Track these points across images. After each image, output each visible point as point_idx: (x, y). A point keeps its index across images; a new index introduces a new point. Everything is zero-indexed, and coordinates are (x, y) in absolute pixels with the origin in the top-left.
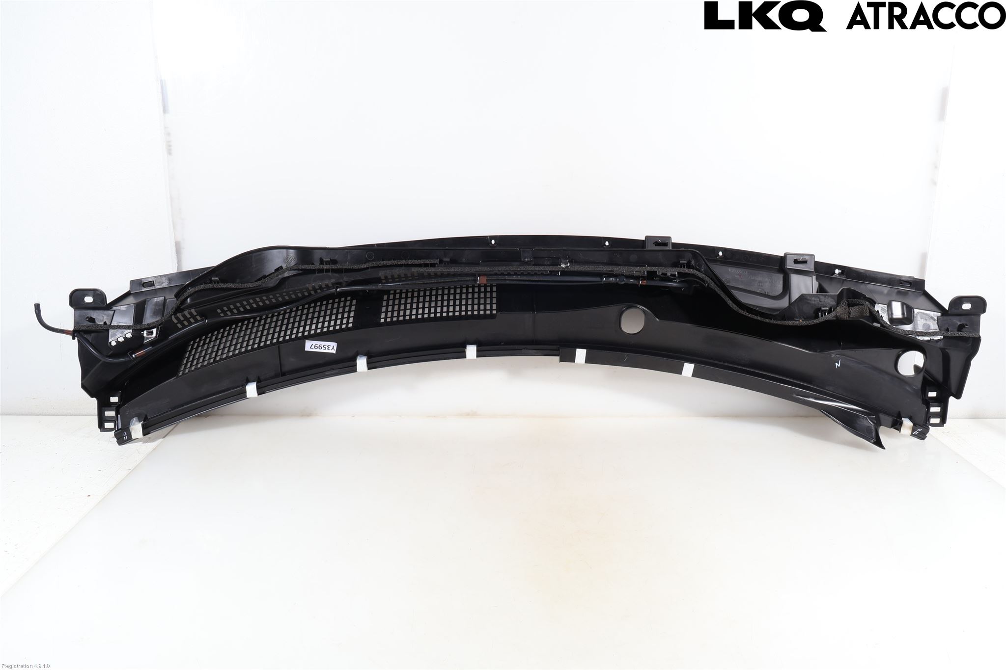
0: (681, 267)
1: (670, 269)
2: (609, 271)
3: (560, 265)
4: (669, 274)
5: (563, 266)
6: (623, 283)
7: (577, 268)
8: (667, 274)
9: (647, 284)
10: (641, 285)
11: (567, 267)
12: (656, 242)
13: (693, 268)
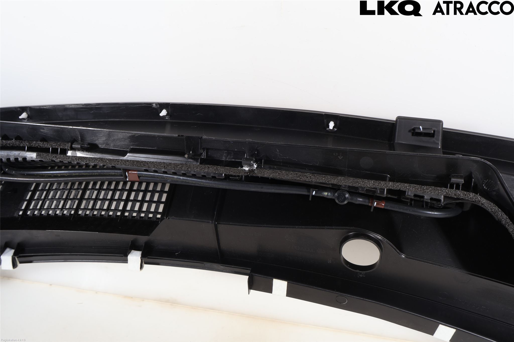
0: (452, 187)
1: (431, 188)
2: (321, 183)
3: (242, 167)
4: (427, 197)
5: (247, 169)
6: (346, 202)
7: (268, 173)
8: (423, 197)
9: (386, 208)
10: (375, 208)
11: (251, 171)
12: (414, 129)
13: (476, 190)
